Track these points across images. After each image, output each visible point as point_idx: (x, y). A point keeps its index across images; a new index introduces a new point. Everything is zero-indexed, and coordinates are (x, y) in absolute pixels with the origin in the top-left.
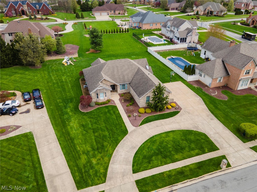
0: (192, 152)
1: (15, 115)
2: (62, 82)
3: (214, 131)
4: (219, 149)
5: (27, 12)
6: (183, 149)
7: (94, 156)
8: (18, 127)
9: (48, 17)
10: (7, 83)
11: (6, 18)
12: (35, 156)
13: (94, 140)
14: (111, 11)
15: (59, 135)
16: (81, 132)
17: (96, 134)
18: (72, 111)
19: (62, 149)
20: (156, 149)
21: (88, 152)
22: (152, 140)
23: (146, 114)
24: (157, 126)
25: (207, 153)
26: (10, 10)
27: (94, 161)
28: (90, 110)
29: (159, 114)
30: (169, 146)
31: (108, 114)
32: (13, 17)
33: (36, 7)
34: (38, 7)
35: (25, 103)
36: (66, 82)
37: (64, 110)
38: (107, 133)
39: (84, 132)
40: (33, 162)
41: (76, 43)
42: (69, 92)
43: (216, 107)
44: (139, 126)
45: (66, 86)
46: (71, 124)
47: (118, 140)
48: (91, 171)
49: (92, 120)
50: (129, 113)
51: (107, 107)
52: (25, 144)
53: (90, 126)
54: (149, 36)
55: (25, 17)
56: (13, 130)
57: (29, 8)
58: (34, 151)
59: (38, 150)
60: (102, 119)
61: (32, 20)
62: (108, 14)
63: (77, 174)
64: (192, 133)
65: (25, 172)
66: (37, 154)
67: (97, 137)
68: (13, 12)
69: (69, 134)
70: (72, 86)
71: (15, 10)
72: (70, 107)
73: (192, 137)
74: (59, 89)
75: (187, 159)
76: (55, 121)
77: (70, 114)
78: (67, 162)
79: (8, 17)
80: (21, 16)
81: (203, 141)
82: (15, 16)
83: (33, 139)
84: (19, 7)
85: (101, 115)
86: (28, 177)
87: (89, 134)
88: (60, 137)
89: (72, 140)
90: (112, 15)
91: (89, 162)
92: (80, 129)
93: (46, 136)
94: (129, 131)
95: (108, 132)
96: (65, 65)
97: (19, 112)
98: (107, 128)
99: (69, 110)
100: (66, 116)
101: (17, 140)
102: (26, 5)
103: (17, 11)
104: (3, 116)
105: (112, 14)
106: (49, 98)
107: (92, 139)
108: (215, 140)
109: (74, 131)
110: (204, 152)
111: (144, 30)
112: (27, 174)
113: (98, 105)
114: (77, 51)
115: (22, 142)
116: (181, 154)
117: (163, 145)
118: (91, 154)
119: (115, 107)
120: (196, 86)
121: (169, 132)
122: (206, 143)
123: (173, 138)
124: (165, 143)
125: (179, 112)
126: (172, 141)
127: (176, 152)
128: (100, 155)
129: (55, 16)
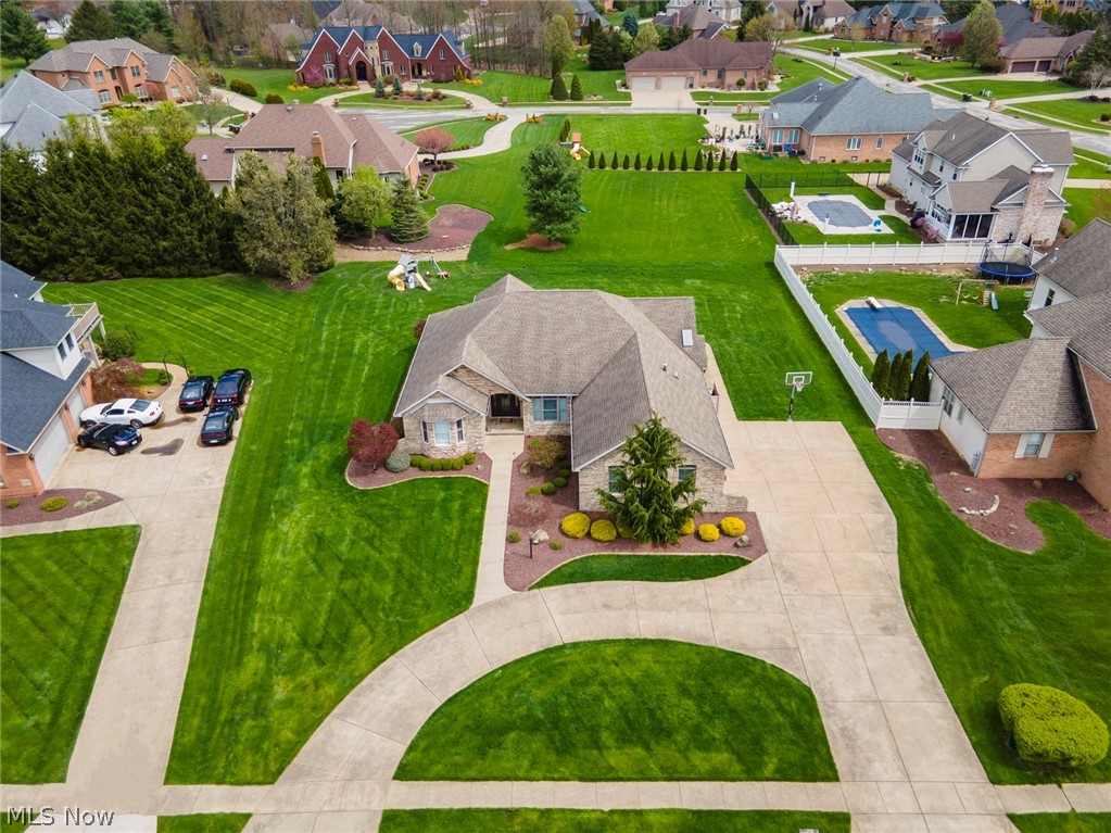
0: (698, 759)
1: (126, 455)
2: (350, 353)
3: (866, 686)
4: (837, 780)
5: (373, 70)
6: (662, 731)
7: (292, 670)
8: (108, 499)
9: (444, 92)
10: (168, 333)
11: (300, 88)
12: (101, 620)
13: (325, 607)
14: (705, 73)
15: (218, 558)
16: (302, 563)
17: (347, 585)
18: (314, 474)
19: (200, 614)
20: (543, 703)
21: (281, 646)
22: (546, 662)
23: (588, 544)
24: (605, 606)
25: (768, 780)
26: (316, 60)
27: (281, 689)
28: (381, 481)
29: (647, 557)
30: (607, 703)
31: (436, 514)
32: (324, 85)
33: (411, 53)
34: (420, 51)
35: (182, 416)
36: (361, 358)
37: (290, 466)
38: (386, 591)
39: (312, 566)
40: (83, 635)
41: (487, 204)
42: (350, 398)
43: (946, 578)
44: (529, 589)
45: (350, 373)
46: (285, 527)
47: (415, 625)
48: (250, 722)
49: (365, 523)
50: (519, 519)
51: (447, 484)
52: (96, 566)
53: (344, 548)
54: (820, 195)
55: (365, 88)
56: (89, 509)
57: (385, 52)
58: (108, 598)
59: (125, 598)
60: (405, 526)
61: (382, 99)
62: (691, 86)
63: (196, 722)
64: (748, 673)
65: (41, 665)
66: (113, 612)
67: (344, 595)
68: (329, 67)
69: (253, 560)
70: (371, 378)
71: (336, 60)
72: (317, 458)
73: (736, 693)
74: (320, 382)
75: (656, 780)
76: (237, 503)
77: (304, 484)
78: (192, 666)
79: (306, 87)
80: (350, 84)
81: (779, 718)
82: (332, 84)
83: (131, 554)
84: (349, 50)
85: (409, 512)
86: (39, 688)
87: (322, 579)
88: (221, 566)
89: (252, 585)
90: (707, 90)
91: (263, 688)
92: (302, 553)
93: (177, 552)
94: (478, 600)
95: (396, 586)
96: (398, 288)
97: (144, 446)
98: (400, 571)
99: (305, 470)
100: (283, 492)
101: (79, 548)
102: (376, 44)
103: (342, 67)
104: (89, 450)
105: (710, 85)
106: (267, 410)
107: (319, 599)
108: (843, 730)
109: (278, 556)
110: (752, 773)
111: (815, 162)
112: (41, 676)
113: (421, 468)
114: (473, 235)
115: (90, 558)
116: (639, 751)
117: (581, 695)
118: (286, 656)
119: (480, 490)
120: (906, 458)
121: (645, 642)
122: (789, 733)
123: (647, 674)
124: (595, 689)
125: (745, 562)
126: (634, 686)
127: (624, 740)
128: (315, 671)
129: (476, 86)
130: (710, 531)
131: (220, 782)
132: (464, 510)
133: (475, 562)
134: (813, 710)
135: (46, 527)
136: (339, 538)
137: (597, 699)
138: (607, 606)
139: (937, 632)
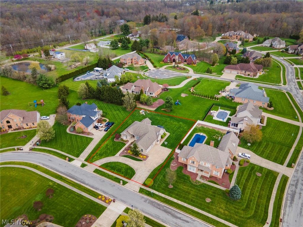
0: (121, 174)
1: (97, 130)
3: (141, 175)
4: (130, 180)
5: (176, 60)
6: (120, 172)
8: (93, 135)
10: (110, 114)
11: (162, 63)
13: (103, 152)
15: (98, 144)
16: (104, 147)
19: (93, 149)
20: (113, 166)
22: (116, 163)
23: (129, 154)
26: (167, 58)
28: (117, 141)
29: (134, 157)
31: (119, 146)
32: (167, 62)
34: (186, 58)
35: (104, 127)
38: (109, 152)
40: (85, 147)
43: (160, 169)
44: (120, 156)
46: (105, 143)
47: (109, 156)
48: (92, 159)
49: (112, 145)
50: (126, 149)
51: (122, 143)
52: (88, 141)
53: (108, 147)
54: (225, 110)
55: (173, 64)
56: (91, 135)
57: (179, 58)
59: (89, 145)
60: (115, 146)
61: (174, 68)
62: (237, 74)
63: (88, 157)
64: (132, 170)
66: (87, 146)
67: (105, 151)
68: (169, 59)
69: (101, 145)
72: (113, 136)
73: (129, 171)
74: (121, 126)
75: (117, 174)
76: (103, 138)
77: (110, 139)
78: (90, 153)
80: (171, 63)
81: (131, 174)
83: (92, 141)
84: (173, 57)
85: (117, 145)
87: (105, 149)
89: (99, 147)
91: (94, 157)
93: (95, 142)
94: (115, 156)
96: (141, 114)
98: (111, 150)
99: (111, 137)
100: (108, 139)
101: (88, 139)
103: (171, 59)
104: (94, 128)
105: (243, 74)
106: (113, 129)
108: (135, 177)
109: (103, 145)
110: (124, 177)
112: (80, 149)
113: (121, 140)
114: (158, 106)
118: (97, 155)
119: (125, 144)
120: (174, 156)
121: (126, 164)
122: (130, 176)
123: (123, 167)
125: (142, 161)
126: (121, 167)
127: (117, 171)
128: (99, 157)
129: (194, 66)
130: (142, 157)
131: (87, 162)
132: (121, 146)
133: (118, 152)
134: (134, 175)
135: (87, 136)
136: (109, 145)
137: (117, 167)
138: (126, 160)
139: (152, 174)
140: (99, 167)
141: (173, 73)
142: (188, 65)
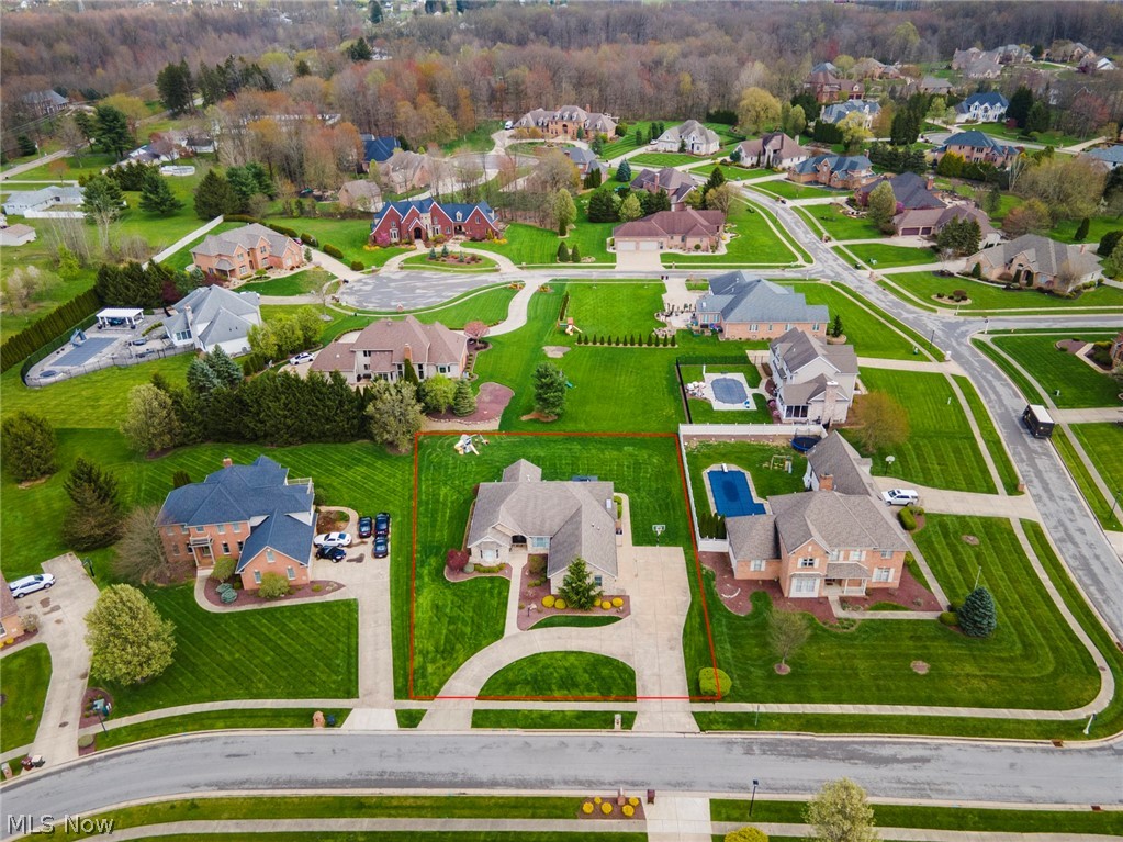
0: (587, 694)
1: (340, 563)
2: (438, 501)
3: (656, 670)
4: (636, 701)
5: (427, 234)
6: (575, 685)
7: (433, 661)
8: (340, 586)
9: (480, 253)
11: (373, 248)
12: (354, 640)
13: (443, 637)
14: (672, 238)
15: (395, 615)
16: (431, 617)
17: (451, 627)
18: (430, 574)
19: (393, 639)
20: (531, 675)
21: (428, 653)
22: (533, 660)
23: (552, 611)
25: (611, 701)
26: (386, 225)
27: (430, 668)
28: (462, 578)
29: (578, 616)
30: (555, 675)
31: (487, 595)
32: (391, 244)
33: (454, 218)
34: (461, 217)
35: (360, 540)
36: (445, 504)
37: (418, 569)
38: (468, 630)
39: (435, 619)
40: (349, 646)
42: (441, 531)
44: (527, 630)
45: (440, 514)
46: (420, 600)
47: (480, 645)
48: (420, 680)
49: (456, 599)
50: (524, 598)
51: (492, 579)
52: (344, 617)
53: (448, 611)
54: (721, 372)
55: (420, 248)
56: (333, 591)
57: (435, 219)
58: (353, 631)
59: (360, 632)
60: (474, 601)
61: (434, 261)
62: (661, 248)
63: (401, 680)
64: (611, 664)
65: (337, 658)
66: (357, 637)
67: (450, 632)
68: (394, 231)
69: (410, 615)
70: (451, 518)
71: (399, 226)
72: (430, 565)
73: (605, 672)
74: (425, 520)
75: (570, 701)
76: (397, 588)
77: (426, 579)
78: (394, 659)
79: (378, 246)
80: (410, 243)
81: (620, 681)
82: (396, 244)
83: (357, 612)
84: (410, 220)
85: (475, 594)
86: (339, 666)
87: (440, 624)
88: (397, 618)
89: (411, 627)
91: (424, 668)
92: (430, 613)
93: (376, 612)
94: (506, 634)
95: (472, 628)
96: (460, 453)
97: (347, 558)
98: (473, 621)
99: (426, 571)
100: (417, 583)
101: (335, 609)
102: (429, 214)
103: (403, 232)
104: (322, 560)
105: (675, 247)
106: (401, 538)
107: (441, 633)
108: (643, 686)
109: (420, 614)
110: (607, 699)
112: (338, 662)
113: (479, 571)
114: (501, 409)
115: (341, 614)
116: (566, 692)
117: (545, 672)
118: (430, 656)
119: (506, 583)
120: (707, 567)
121: (573, 652)
122: (622, 686)
123: (572, 664)
124: (551, 670)
125: (620, 619)
126: (566, 669)
127: (560, 688)
128: (442, 662)
129: (501, 246)
130: (607, 604)
131: (414, 699)
132: (500, 593)
133: (505, 619)
134: (633, 679)
135: (317, 599)
136: (445, 606)
137: (552, 673)
138: (559, 638)
139: (691, 649)
140: (479, 698)
141: (445, 279)
142: (475, 244)
